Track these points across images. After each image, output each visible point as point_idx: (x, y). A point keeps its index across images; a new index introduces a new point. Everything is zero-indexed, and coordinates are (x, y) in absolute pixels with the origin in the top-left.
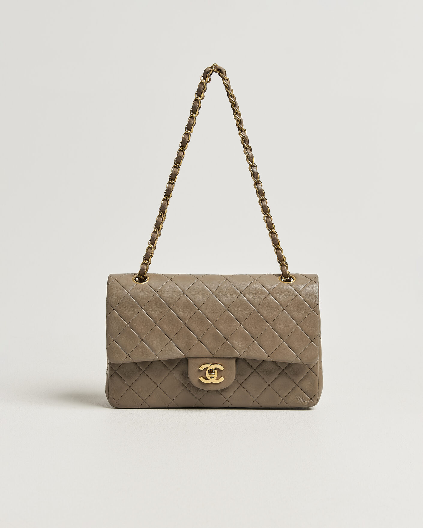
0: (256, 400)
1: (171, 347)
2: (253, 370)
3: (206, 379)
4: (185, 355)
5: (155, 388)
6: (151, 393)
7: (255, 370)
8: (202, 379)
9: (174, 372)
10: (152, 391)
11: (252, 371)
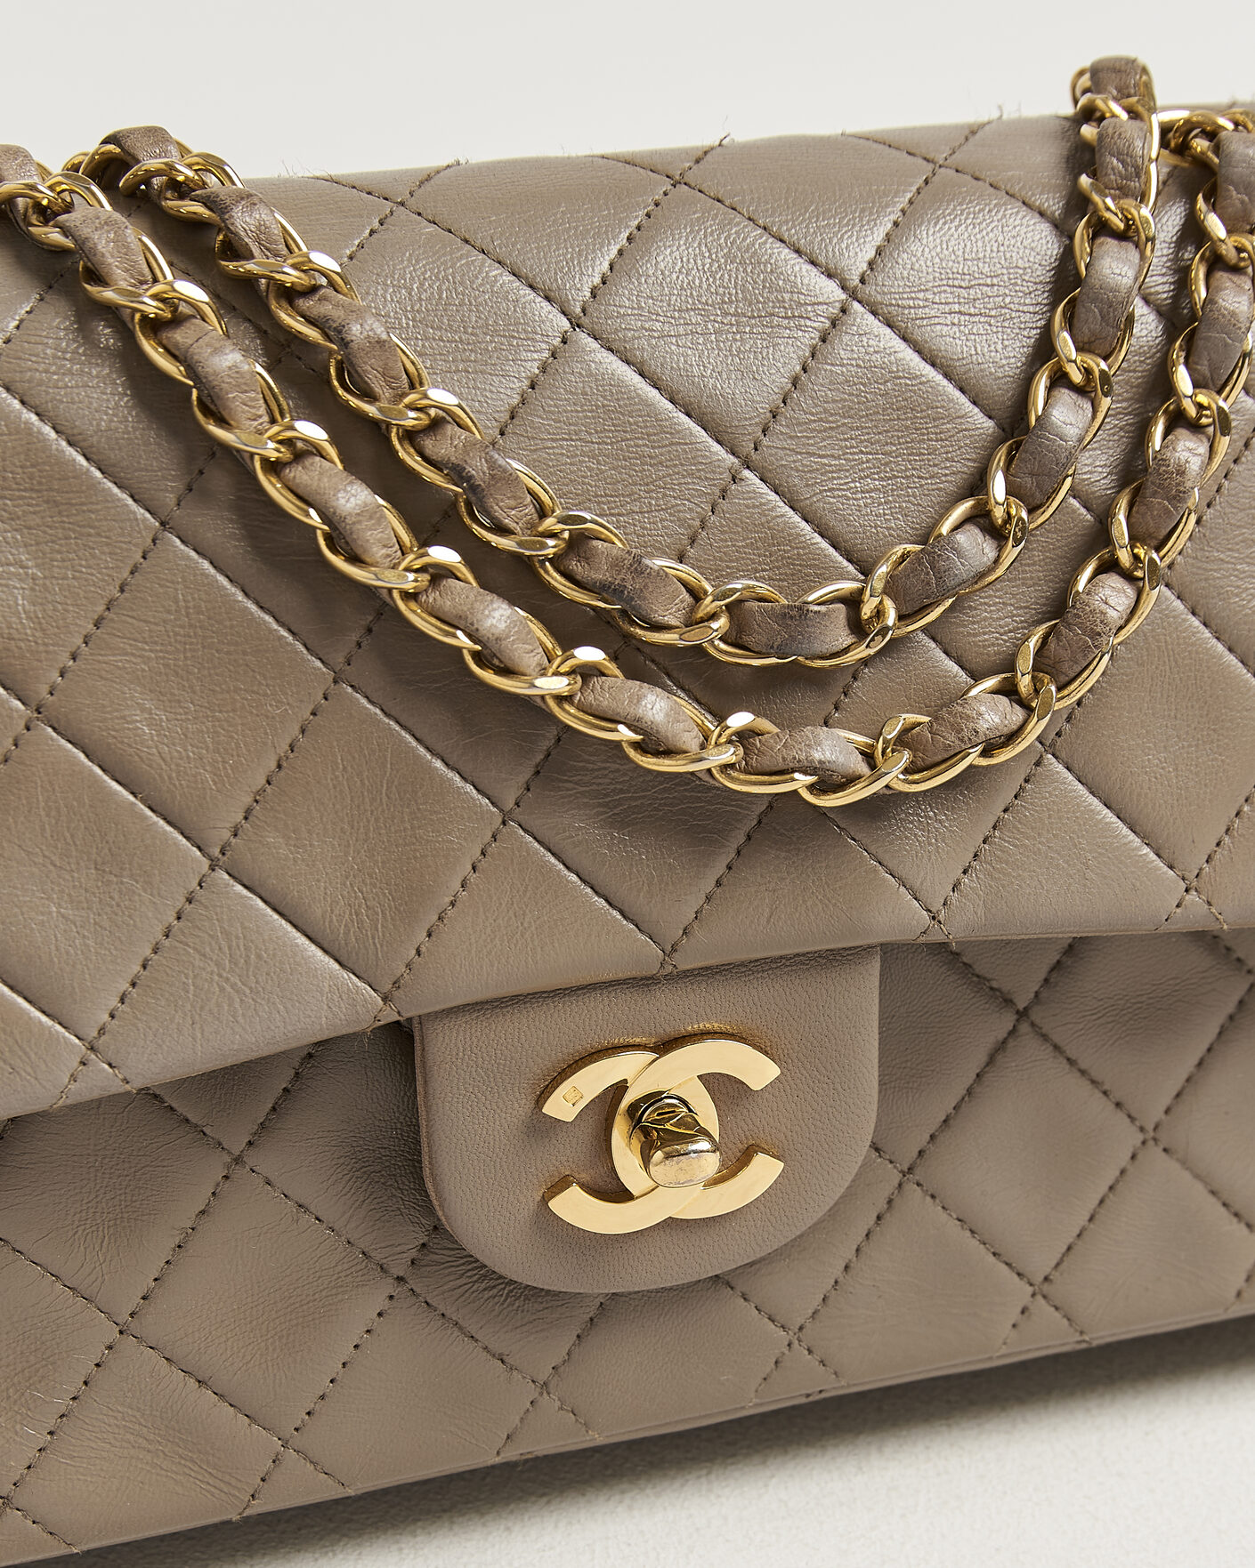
0: (1046, 1288)
1: (226, 934)
2: (1008, 1020)
3: (617, 1193)
4: (385, 999)
5: (98, 1352)
6: (63, 1403)
7: (1022, 1014)
8: (576, 1207)
9: (267, 1161)
10: (75, 1386)
11: (1002, 1035)
